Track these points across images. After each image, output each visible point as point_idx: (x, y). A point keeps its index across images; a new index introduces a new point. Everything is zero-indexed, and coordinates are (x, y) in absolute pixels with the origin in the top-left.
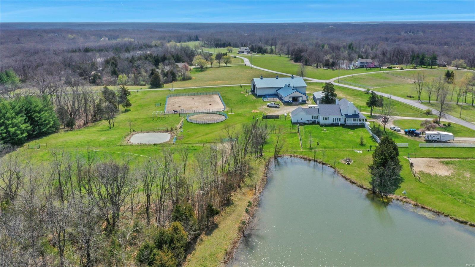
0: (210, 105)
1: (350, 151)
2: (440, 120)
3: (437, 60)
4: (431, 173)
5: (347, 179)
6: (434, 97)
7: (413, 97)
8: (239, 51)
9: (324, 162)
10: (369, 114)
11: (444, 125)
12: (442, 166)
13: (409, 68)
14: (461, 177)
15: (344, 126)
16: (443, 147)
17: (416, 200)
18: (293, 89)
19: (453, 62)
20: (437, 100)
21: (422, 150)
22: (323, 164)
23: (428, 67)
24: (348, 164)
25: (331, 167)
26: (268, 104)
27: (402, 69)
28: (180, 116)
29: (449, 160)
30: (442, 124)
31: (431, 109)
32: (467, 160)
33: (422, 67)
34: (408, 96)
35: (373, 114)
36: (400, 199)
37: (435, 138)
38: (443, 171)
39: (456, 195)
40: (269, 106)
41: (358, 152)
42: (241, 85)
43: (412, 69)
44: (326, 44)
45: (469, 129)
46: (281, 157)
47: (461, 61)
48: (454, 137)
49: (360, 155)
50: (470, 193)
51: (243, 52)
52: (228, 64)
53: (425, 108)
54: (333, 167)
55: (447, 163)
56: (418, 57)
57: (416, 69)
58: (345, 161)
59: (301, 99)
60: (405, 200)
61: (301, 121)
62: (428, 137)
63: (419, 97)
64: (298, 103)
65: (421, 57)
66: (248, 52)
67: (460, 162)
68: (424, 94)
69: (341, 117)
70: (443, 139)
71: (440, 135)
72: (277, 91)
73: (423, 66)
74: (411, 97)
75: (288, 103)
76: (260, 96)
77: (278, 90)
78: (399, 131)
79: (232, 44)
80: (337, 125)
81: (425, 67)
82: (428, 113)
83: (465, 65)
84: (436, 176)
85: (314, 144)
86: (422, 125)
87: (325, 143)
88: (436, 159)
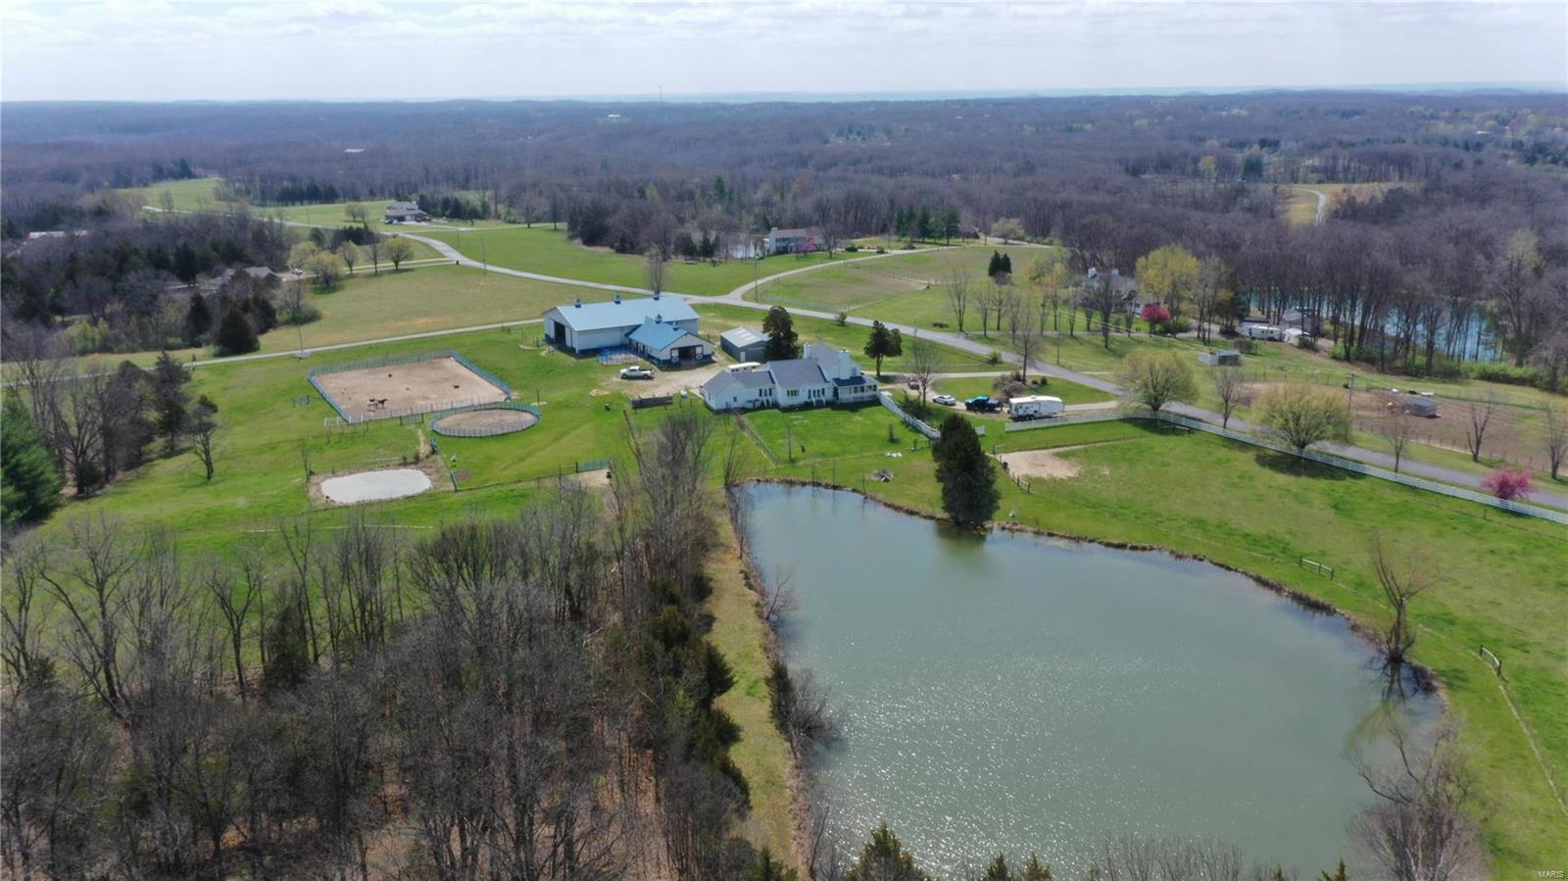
0: (457, 387)
1: (876, 456)
2: (1027, 374)
3: (958, 222)
4: (1044, 476)
5: (897, 509)
6: (992, 323)
7: (947, 326)
8: (387, 217)
9: (838, 482)
10: (875, 373)
11: (1035, 383)
12: (1058, 462)
13: (897, 248)
14: (1096, 477)
15: (835, 405)
16: (1048, 428)
17: (1037, 522)
18: (675, 329)
19: (995, 226)
20: (998, 329)
21: (1013, 437)
22: (835, 488)
23: (941, 242)
24: (887, 480)
25: (854, 491)
26: (624, 371)
27: (881, 251)
28: (401, 424)
29: (1067, 448)
30: (1029, 382)
31: (997, 351)
32: (1098, 445)
33: (923, 242)
34: (936, 325)
35: (882, 373)
36: (1007, 526)
37: (1030, 412)
38: (1062, 471)
39: (1096, 506)
40: (625, 377)
41: (894, 455)
42: (505, 325)
43: (905, 249)
44: (651, 184)
45: (1082, 386)
46: (737, 485)
47: (1013, 223)
48: (1064, 403)
49: (901, 460)
50: (1119, 500)
51: (401, 219)
52: (403, 264)
53: (985, 350)
54: (858, 492)
55: (1065, 456)
56: (911, 216)
57: (913, 248)
58: (877, 475)
59: (698, 350)
60: (1015, 527)
61: (734, 405)
62: (1016, 410)
63: (961, 325)
64: (693, 362)
65: (919, 214)
66: (418, 218)
67: (1086, 450)
68: (972, 317)
69: (826, 386)
70: (1044, 411)
71: (1039, 403)
72: (627, 335)
73: (926, 240)
74: (941, 326)
75: (669, 365)
76: (588, 353)
77: (630, 333)
78: (953, 404)
79: (339, 191)
80: (820, 405)
81: (933, 241)
82: (994, 361)
83: (1021, 232)
84: (1054, 480)
85: (796, 452)
86: (996, 386)
87: (815, 445)
88: (1045, 451)
